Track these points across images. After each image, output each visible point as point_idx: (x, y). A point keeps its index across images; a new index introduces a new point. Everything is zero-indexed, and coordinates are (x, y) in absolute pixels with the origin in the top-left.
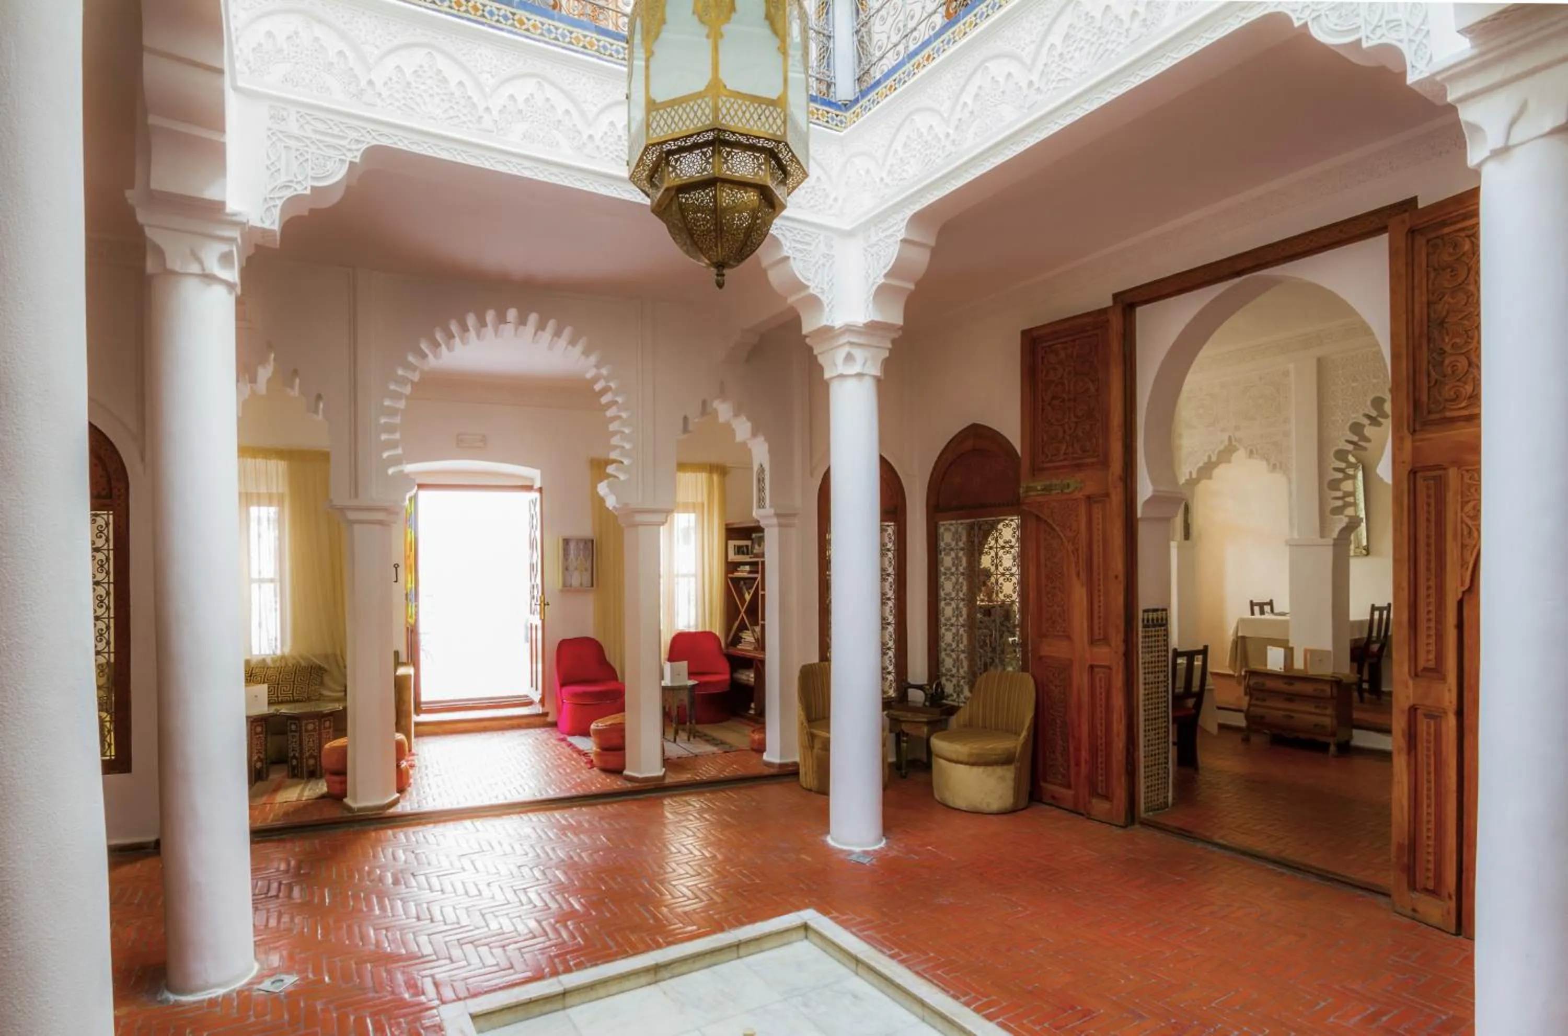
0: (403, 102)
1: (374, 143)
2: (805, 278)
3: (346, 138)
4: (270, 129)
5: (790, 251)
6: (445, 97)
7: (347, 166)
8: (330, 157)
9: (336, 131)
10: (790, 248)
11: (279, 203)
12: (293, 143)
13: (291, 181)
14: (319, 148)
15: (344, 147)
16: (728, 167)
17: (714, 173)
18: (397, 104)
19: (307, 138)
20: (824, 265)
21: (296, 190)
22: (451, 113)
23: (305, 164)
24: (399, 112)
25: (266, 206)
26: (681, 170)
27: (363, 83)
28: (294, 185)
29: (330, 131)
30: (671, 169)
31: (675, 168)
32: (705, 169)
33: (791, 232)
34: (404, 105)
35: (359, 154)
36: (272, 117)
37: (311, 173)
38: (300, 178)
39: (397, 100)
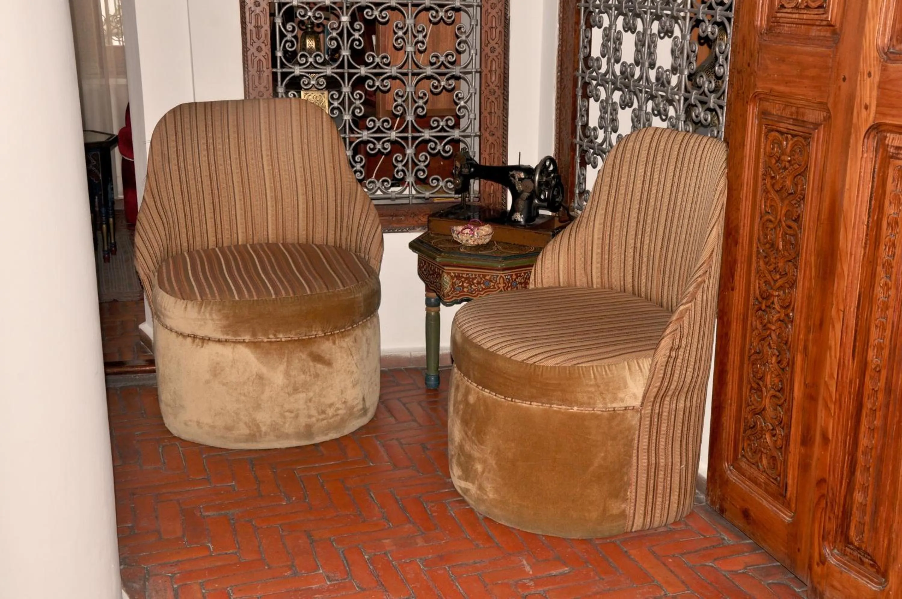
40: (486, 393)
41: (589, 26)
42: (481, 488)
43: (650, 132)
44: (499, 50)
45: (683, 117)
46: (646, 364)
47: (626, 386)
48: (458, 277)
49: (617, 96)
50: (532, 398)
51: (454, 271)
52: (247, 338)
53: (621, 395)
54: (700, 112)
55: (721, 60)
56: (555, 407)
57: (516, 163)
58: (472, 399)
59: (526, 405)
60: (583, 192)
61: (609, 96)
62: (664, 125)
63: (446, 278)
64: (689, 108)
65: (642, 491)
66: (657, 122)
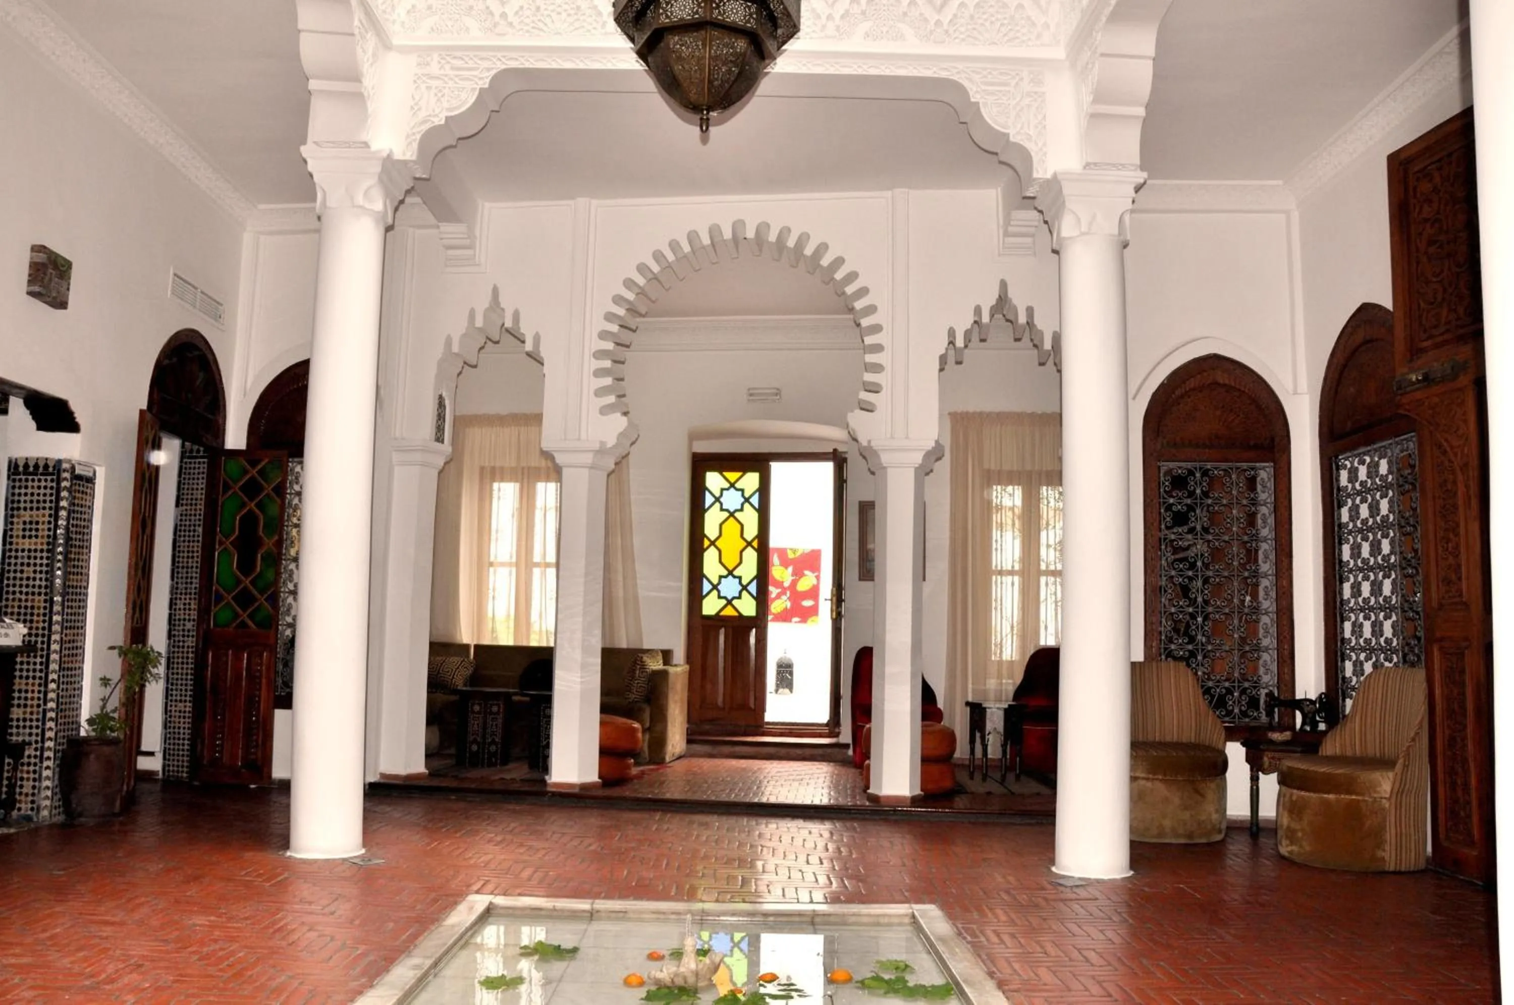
0: (532, 25)
1: (504, 67)
2: (1003, 127)
3: (478, 68)
4: (416, 75)
5: (978, 96)
6: (572, 12)
7: (477, 93)
8: (464, 88)
9: (471, 64)
10: (977, 92)
11: (418, 137)
12: (434, 83)
13: (430, 116)
14: (456, 83)
15: (475, 76)
16: (719, 12)
17: (706, 16)
18: (526, 28)
19: (446, 75)
20: (1029, 106)
21: (433, 122)
22: (577, 25)
23: (442, 99)
24: (527, 34)
25: (409, 140)
26: (672, 13)
27: (497, 18)
28: (432, 119)
29: (466, 65)
30: (661, 11)
31: (665, 11)
32: (697, 13)
33: (978, 73)
34: (533, 28)
35: (488, 81)
36: (419, 64)
37: (446, 105)
38: (437, 111)
39: (527, 25)
40: (1303, 793)
41: (1342, 622)
42: (1301, 846)
43: (1383, 671)
44: (1288, 637)
45: (1401, 661)
46: (1391, 775)
47: (1381, 785)
48: (1273, 758)
49: (1362, 656)
50: (1328, 793)
51: (1270, 754)
52: (1160, 777)
53: (1378, 789)
54: (1411, 657)
55: (1419, 629)
56: (1342, 796)
57: (1303, 697)
58: (1294, 798)
59: (1326, 796)
60: (1344, 716)
61: (1358, 657)
62: (1391, 665)
63: (1266, 759)
64: (1405, 656)
65: (1393, 847)
66: (1387, 664)
